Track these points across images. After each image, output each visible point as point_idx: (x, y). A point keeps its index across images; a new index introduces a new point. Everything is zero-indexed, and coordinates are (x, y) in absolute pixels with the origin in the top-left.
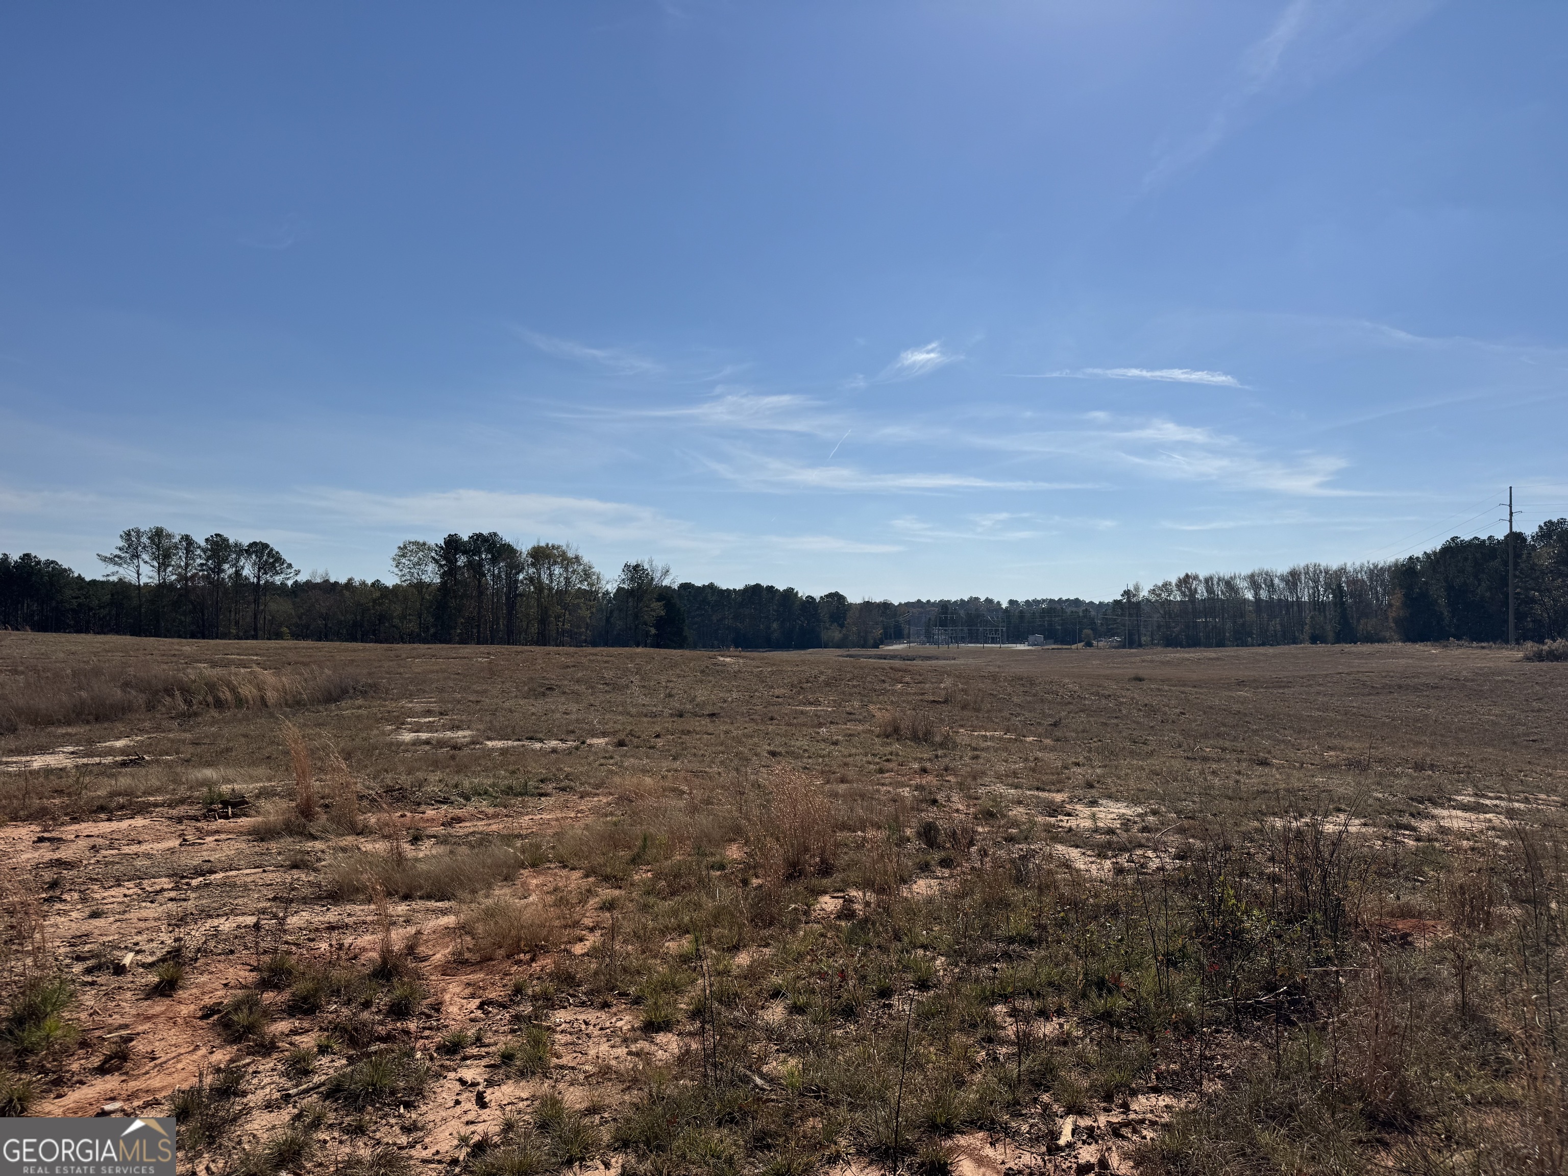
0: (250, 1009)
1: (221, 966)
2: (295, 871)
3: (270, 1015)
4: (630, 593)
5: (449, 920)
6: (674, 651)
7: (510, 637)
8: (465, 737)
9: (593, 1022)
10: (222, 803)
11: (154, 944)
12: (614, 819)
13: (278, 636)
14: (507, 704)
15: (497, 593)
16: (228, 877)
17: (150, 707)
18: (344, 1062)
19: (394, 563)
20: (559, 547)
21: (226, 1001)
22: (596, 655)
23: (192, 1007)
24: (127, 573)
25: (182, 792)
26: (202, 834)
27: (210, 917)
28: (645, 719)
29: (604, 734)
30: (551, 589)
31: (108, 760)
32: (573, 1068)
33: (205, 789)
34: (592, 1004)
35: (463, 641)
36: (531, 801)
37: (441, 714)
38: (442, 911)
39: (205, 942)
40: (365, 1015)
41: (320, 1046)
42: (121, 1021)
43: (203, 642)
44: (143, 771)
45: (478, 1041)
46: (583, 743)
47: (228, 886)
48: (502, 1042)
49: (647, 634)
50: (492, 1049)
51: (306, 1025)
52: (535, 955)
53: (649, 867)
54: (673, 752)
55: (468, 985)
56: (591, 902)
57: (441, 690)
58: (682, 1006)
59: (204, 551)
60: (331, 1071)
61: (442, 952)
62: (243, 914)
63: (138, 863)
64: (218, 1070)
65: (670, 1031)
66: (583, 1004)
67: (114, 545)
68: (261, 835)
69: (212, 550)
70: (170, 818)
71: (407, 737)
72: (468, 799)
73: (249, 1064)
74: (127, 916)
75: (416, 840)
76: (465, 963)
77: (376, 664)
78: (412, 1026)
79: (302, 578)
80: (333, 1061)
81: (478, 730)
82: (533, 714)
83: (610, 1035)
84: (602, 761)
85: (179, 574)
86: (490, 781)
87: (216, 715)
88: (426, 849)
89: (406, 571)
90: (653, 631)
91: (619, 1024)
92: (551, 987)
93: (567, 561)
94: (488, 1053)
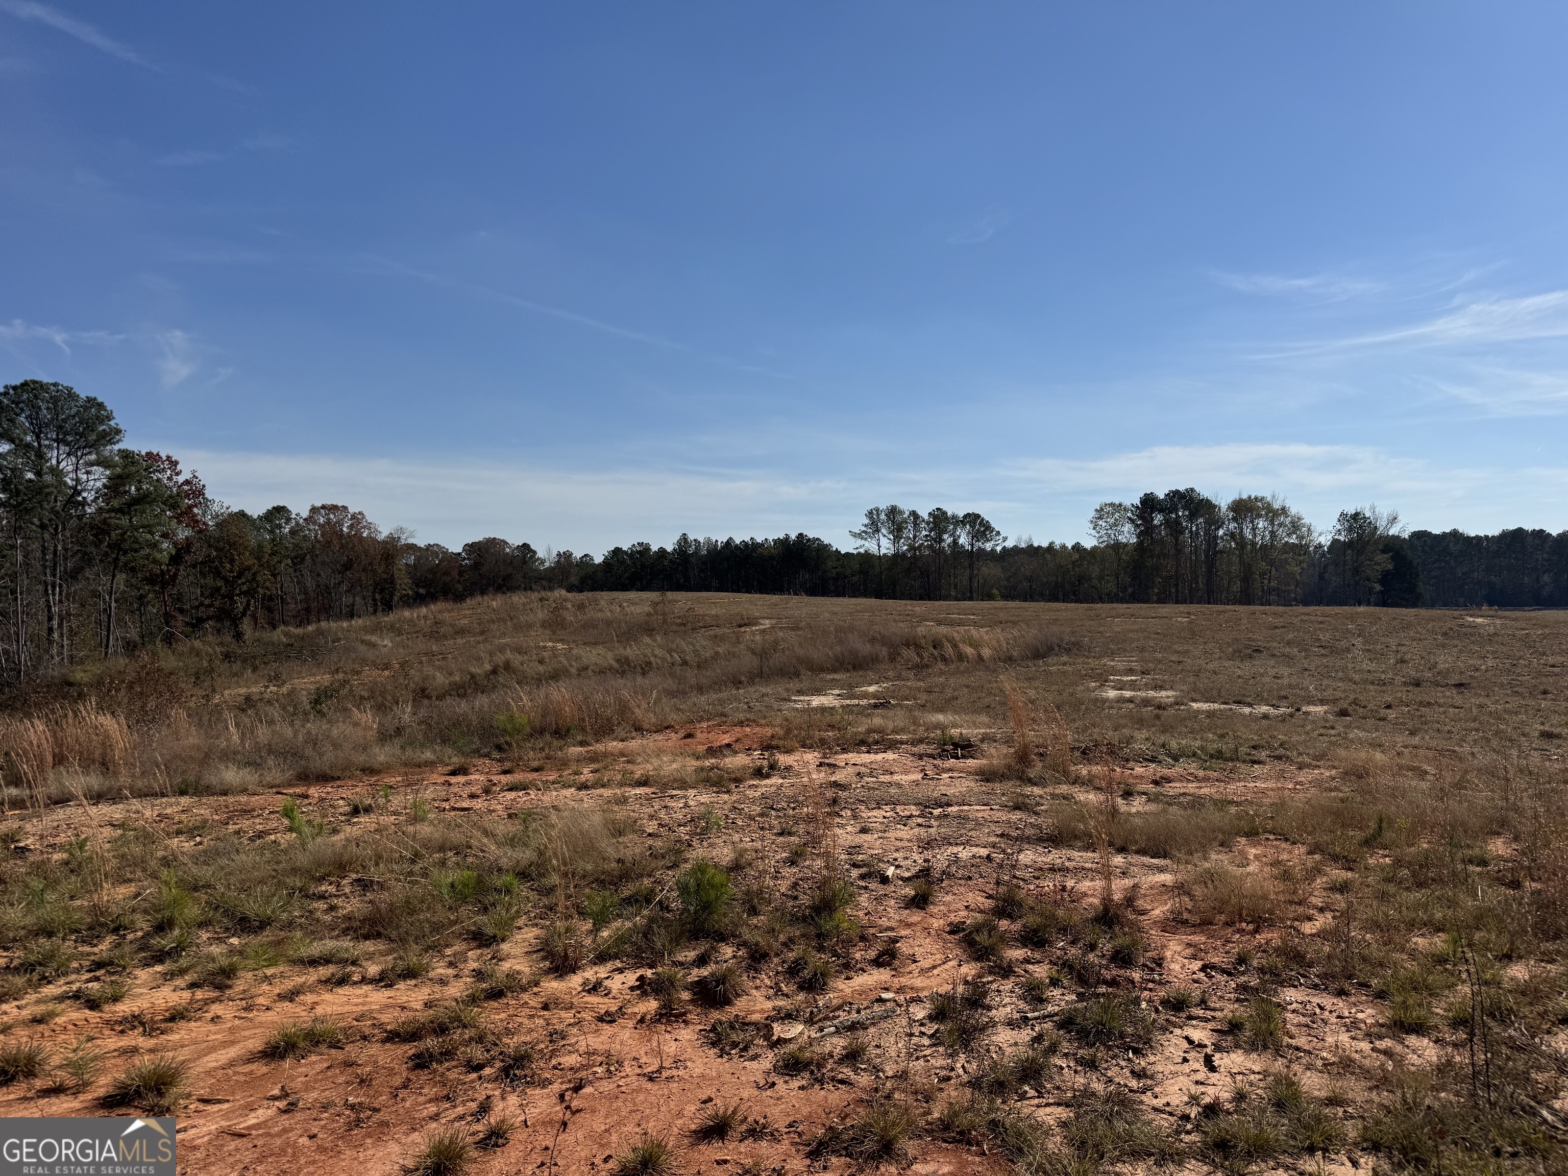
0: (990, 932)
1: (962, 889)
2: (1018, 812)
3: (1004, 939)
4: (1349, 545)
5: (1167, 878)
6: (1405, 611)
7: (1210, 596)
8: (1168, 697)
9: (1328, 1007)
10: (953, 744)
11: (909, 862)
12: (1341, 795)
13: (990, 597)
14: (1211, 666)
15: (1196, 550)
16: (962, 811)
17: (892, 659)
18: (1074, 997)
19: (1092, 526)
20: (1262, 499)
21: (968, 922)
22: (1309, 614)
23: (942, 922)
24: (870, 546)
25: (921, 732)
26: (941, 771)
27: (951, 844)
28: (1371, 687)
29: (1322, 702)
30: (1254, 544)
31: (864, 702)
32: (1310, 1053)
33: (939, 732)
34: (1326, 988)
35: (1161, 601)
36: (1243, 768)
37: (1143, 673)
38: (1158, 868)
39: (948, 866)
40: (1091, 957)
41: (1051, 979)
42: (888, 924)
43: (929, 603)
44: (891, 713)
45: (1203, 1003)
46: (1298, 710)
47: (963, 818)
48: (1229, 1009)
49: (1371, 590)
50: (1218, 1014)
51: (1037, 956)
52: (1258, 927)
53: (1387, 852)
54: (1410, 725)
55: (1189, 945)
56: (1318, 881)
57: (1142, 650)
58: (1438, 1011)
59: (928, 523)
60: (1063, 1003)
61: (1161, 909)
62: (977, 846)
63: (893, 791)
64: (966, 982)
65: (1424, 1036)
66: (1316, 987)
67: (860, 522)
68: (987, 776)
69: (934, 523)
70: (913, 755)
71: (1112, 694)
72: (1176, 759)
73: (991, 982)
74: (887, 835)
75: (1128, 794)
76: (1185, 922)
77: (1078, 623)
78: (1136, 976)
79: (1009, 544)
80: (1063, 995)
81: (1181, 691)
82: (1239, 677)
83: (1352, 1026)
84: (1322, 731)
85: (909, 545)
86: (1198, 743)
87: (943, 667)
88: (1137, 805)
89: (1103, 532)
90: (1378, 587)
91: (1360, 1016)
92: (1279, 962)
93: (1273, 513)
94: (1214, 1018)
